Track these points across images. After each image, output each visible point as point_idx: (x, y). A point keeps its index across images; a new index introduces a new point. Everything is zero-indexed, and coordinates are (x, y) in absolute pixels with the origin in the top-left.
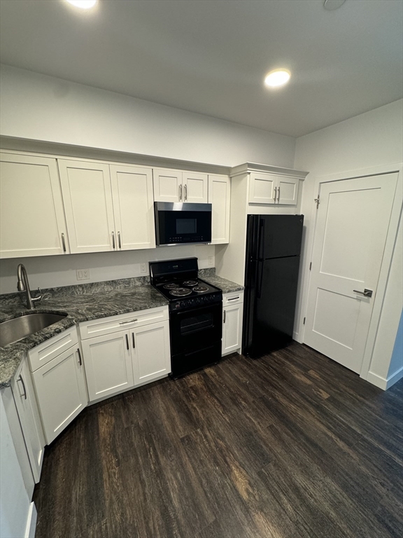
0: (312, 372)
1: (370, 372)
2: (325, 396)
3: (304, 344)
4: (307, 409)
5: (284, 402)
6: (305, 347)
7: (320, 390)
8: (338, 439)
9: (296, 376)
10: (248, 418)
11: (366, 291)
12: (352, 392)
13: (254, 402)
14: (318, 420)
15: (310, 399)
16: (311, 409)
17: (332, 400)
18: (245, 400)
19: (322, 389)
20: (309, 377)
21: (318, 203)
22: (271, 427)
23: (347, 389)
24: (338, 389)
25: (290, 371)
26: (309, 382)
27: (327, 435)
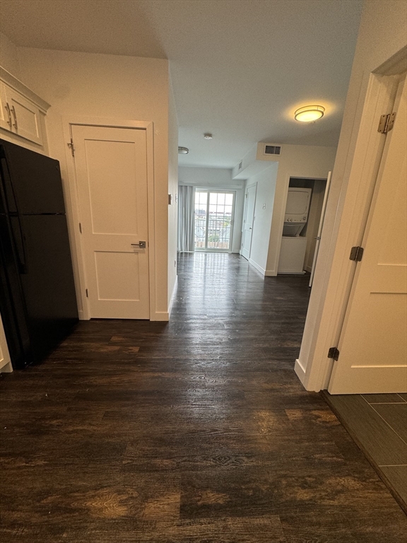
0: (114, 339)
1: (157, 312)
2: (136, 349)
3: (92, 319)
4: (129, 370)
5: (104, 381)
6: (94, 321)
7: (131, 348)
8: (164, 373)
9: (102, 350)
10: (73, 432)
11: (140, 243)
12: (152, 334)
13: (69, 409)
14: (143, 372)
15: (126, 361)
16: (132, 368)
17: (142, 349)
18: (55, 417)
19: (132, 346)
20: (114, 344)
21: (73, 151)
22: (106, 415)
23: (149, 334)
24: (142, 338)
25: (93, 350)
26: (117, 348)
27: (156, 377)
